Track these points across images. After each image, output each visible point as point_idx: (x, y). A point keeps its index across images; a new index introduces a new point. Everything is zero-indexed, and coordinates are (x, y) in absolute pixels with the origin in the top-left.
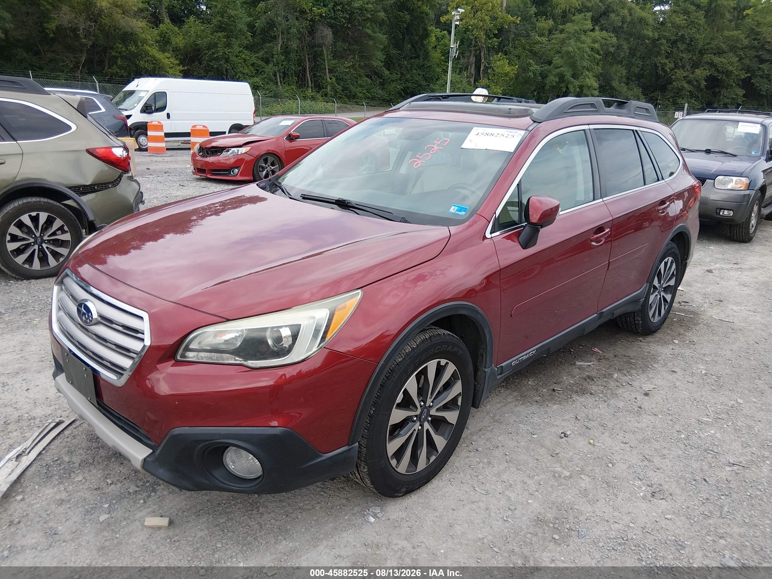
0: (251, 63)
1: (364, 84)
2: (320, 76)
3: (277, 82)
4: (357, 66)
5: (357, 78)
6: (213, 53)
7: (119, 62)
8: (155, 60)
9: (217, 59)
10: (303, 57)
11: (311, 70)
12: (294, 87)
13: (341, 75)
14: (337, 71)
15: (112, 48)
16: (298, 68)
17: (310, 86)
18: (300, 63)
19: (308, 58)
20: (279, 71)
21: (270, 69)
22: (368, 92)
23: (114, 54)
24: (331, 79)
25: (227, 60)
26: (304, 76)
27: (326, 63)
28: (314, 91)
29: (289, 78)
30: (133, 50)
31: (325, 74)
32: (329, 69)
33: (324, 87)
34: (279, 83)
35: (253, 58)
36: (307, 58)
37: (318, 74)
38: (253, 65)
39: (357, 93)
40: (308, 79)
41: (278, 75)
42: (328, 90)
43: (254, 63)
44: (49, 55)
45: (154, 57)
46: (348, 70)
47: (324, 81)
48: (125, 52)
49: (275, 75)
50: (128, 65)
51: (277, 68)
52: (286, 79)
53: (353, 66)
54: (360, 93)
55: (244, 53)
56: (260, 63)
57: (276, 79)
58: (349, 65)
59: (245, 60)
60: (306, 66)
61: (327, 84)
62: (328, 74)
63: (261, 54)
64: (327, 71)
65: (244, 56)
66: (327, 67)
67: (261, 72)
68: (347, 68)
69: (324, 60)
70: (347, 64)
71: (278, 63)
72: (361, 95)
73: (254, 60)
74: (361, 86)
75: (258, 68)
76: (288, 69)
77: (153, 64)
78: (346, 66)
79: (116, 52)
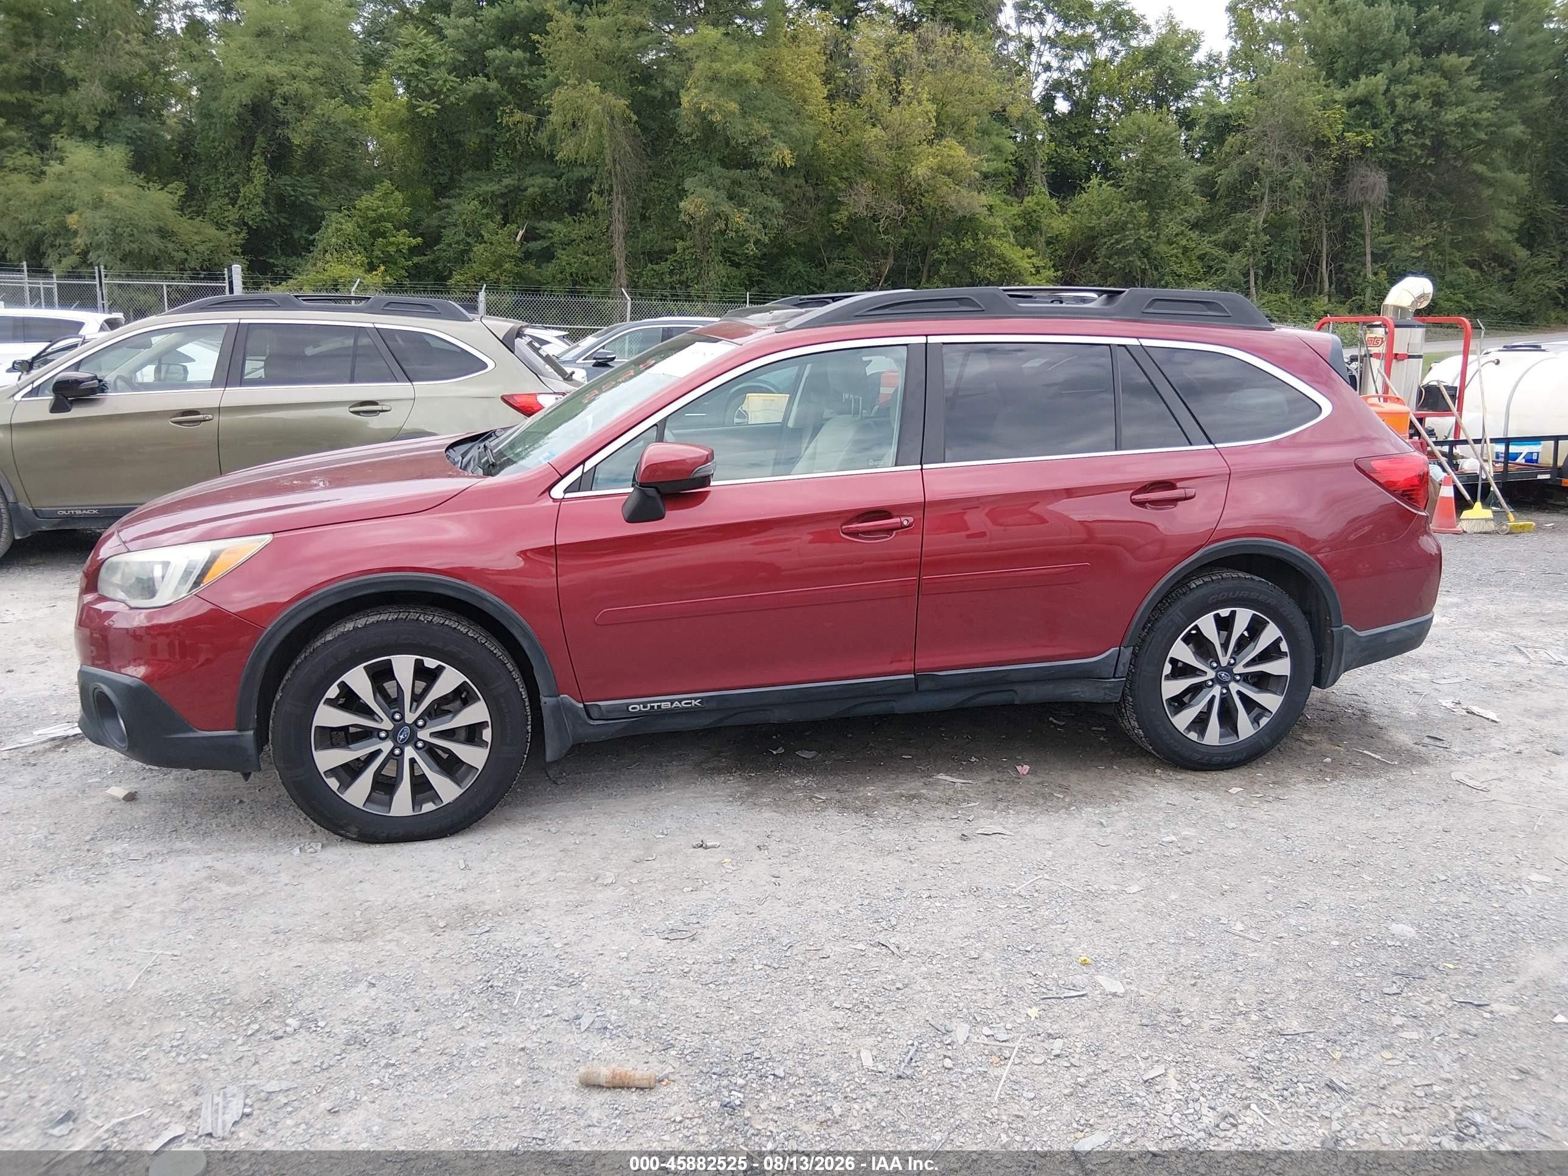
0: (1198, 254)
1: (1461, 281)
2: (1353, 270)
3: (1249, 288)
4: (1446, 244)
5: (1443, 270)
6: (1118, 242)
7: (943, 270)
8: (1005, 262)
9: (1124, 252)
10: (1315, 234)
11: (1334, 258)
12: (1286, 296)
13: (1402, 265)
14: (1393, 256)
15: (935, 247)
16: (1303, 257)
17: (1326, 290)
18: (1306, 247)
19: (1329, 235)
20: (1255, 265)
21: (1235, 262)
22: (1467, 298)
23: (937, 256)
24: (1375, 274)
25: (1146, 253)
26: (1315, 271)
27: (1368, 241)
28: (1333, 300)
29: (1278, 277)
30: (968, 246)
31: (1364, 265)
32: (1372, 253)
33: (1359, 291)
34: (1253, 290)
35: (1205, 244)
36: (1325, 235)
37: (1348, 266)
38: (1201, 258)
39: (1441, 302)
40: (1322, 277)
41: (1252, 273)
42: (1367, 299)
43: (1205, 254)
44: (838, 265)
45: (1002, 257)
46: (1420, 253)
47: (1359, 280)
48: (955, 251)
49: (1246, 275)
50: (958, 275)
51: (1251, 260)
52: (1272, 281)
53: (1435, 245)
54: (1448, 300)
55: (1185, 236)
56: (1217, 252)
57: (1248, 282)
58: (1423, 243)
59: (1185, 249)
60: (1320, 252)
61: (1364, 285)
62: (1369, 265)
63: (1221, 236)
64: (1369, 257)
65: (1184, 242)
66: (1368, 251)
67: (1217, 270)
68: (1419, 249)
69: (1363, 237)
70: (1419, 242)
71: (1255, 251)
72: (1448, 304)
73: (1206, 247)
74: (1453, 287)
75: (1211, 263)
76: (1279, 259)
77: (999, 270)
78: (1417, 245)
79: (940, 253)
